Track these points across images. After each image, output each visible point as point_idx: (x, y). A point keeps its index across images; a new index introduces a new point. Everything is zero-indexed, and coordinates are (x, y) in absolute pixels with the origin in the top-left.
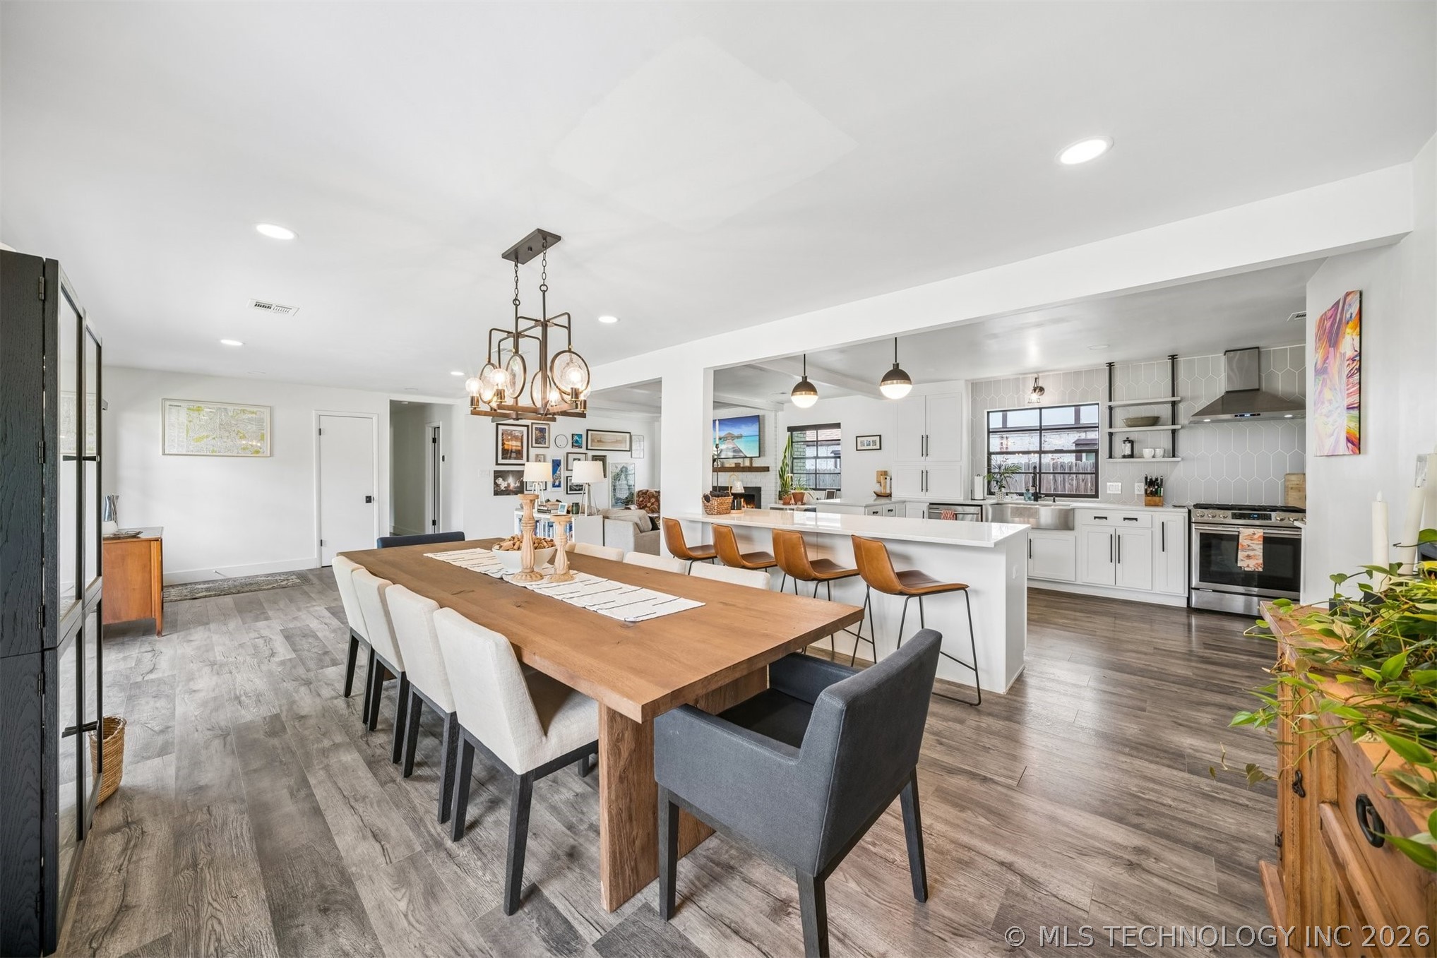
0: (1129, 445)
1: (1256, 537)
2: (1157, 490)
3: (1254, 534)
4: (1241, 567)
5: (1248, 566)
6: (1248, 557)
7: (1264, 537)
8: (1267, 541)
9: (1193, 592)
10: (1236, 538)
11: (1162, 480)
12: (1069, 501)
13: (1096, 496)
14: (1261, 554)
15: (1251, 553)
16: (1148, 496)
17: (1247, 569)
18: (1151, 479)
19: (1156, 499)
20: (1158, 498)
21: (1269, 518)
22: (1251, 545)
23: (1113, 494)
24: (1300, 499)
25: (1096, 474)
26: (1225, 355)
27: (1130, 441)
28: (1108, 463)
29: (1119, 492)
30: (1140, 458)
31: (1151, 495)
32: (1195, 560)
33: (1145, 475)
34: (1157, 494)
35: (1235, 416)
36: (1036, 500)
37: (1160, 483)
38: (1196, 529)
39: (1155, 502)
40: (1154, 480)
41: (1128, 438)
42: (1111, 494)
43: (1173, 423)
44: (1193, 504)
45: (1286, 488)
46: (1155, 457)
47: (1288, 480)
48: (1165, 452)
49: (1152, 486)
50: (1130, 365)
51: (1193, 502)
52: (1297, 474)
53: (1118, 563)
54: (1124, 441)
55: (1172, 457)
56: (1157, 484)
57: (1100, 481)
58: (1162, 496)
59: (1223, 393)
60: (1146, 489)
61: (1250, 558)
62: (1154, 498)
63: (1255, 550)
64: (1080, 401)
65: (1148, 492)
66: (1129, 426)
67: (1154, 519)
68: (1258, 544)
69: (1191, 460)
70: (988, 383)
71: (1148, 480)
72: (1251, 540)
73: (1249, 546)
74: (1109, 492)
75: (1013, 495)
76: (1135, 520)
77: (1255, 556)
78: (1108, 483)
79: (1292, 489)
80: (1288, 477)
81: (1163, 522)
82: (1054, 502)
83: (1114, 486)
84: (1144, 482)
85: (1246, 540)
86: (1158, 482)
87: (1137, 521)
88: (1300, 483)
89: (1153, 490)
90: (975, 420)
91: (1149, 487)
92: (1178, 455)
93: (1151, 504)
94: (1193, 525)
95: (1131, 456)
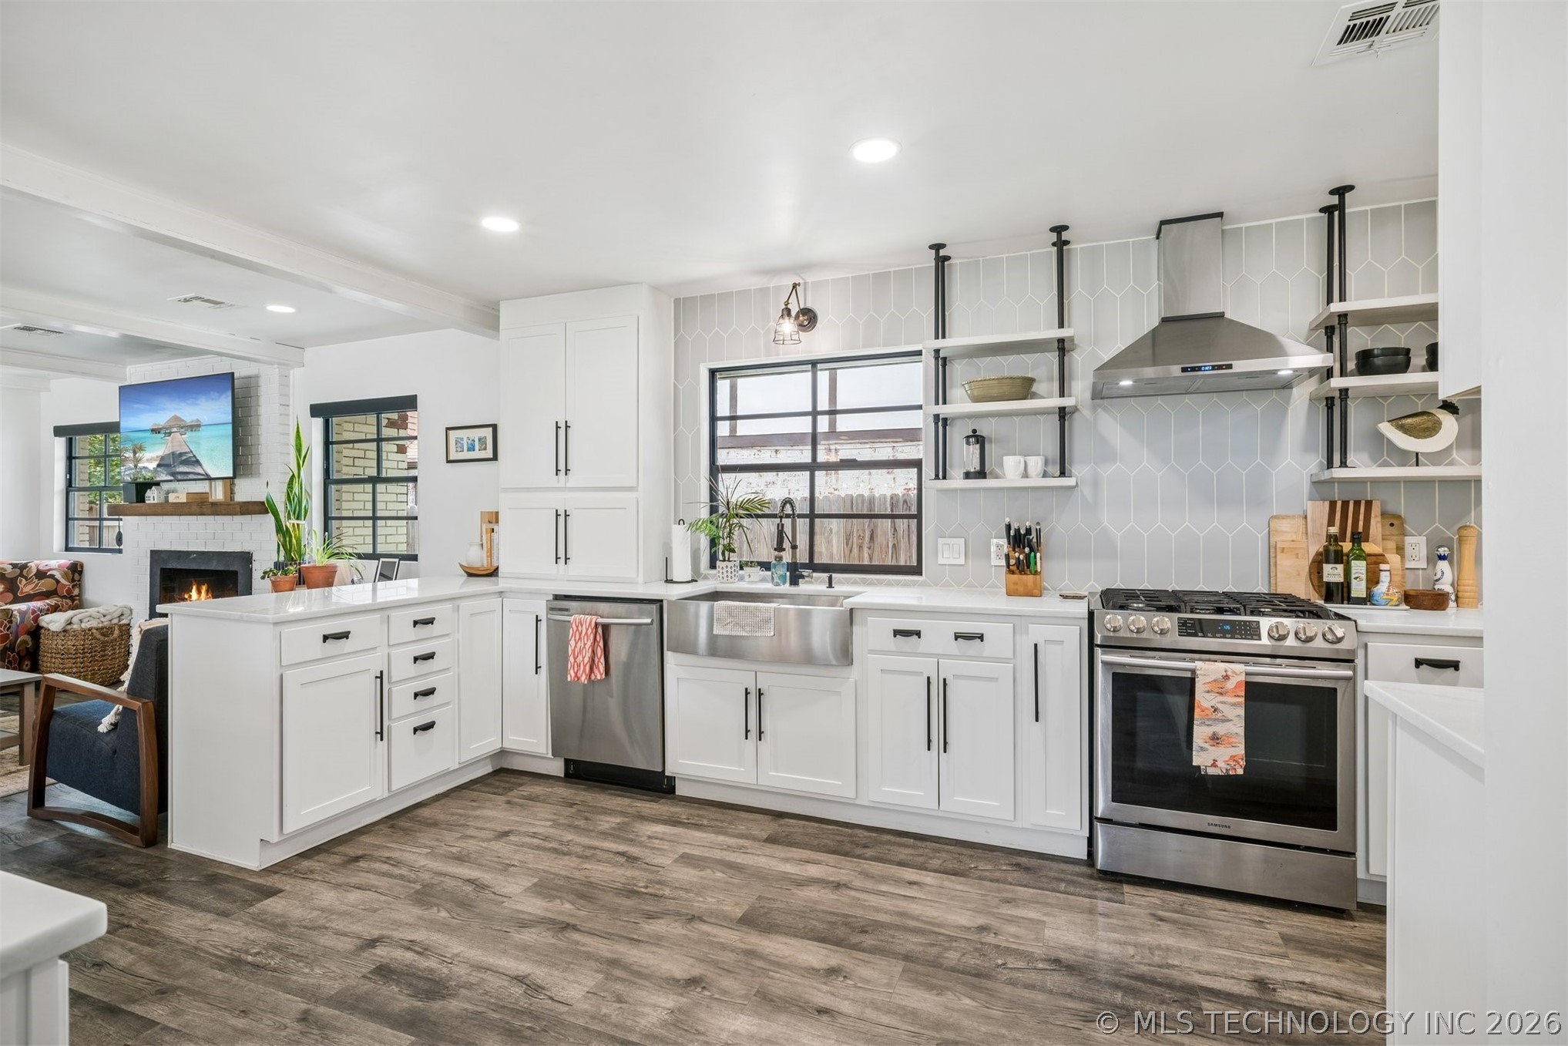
0: (975, 449)
1: (1230, 685)
2: (1027, 557)
3: (1226, 677)
4: (1199, 767)
5: (1214, 765)
6: (1215, 739)
7: (1247, 684)
8: (1255, 692)
9: (1099, 827)
10: (1187, 685)
11: (1039, 532)
12: (855, 583)
13: (917, 570)
14: (1241, 731)
15: (1221, 729)
16: (1013, 572)
17: (1211, 771)
18: (1018, 531)
19: (1029, 579)
20: (1030, 577)
21: (1253, 632)
22: (1220, 706)
23: (949, 565)
24: (1299, 575)
25: (918, 516)
26: (1158, 238)
27: (978, 439)
28: (937, 490)
29: (962, 561)
30: (997, 477)
31: (1018, 568)
32: (1102, 744)
33: (1007, 520)
34: (1028, 567)
35: (1182, 368)
36: (794, 581)
37: (1035, 540)
38: (1105, 663)
39: (1026, 585)
40: (1023, 532)
41: (974, 431)
42: (945, 565)
43: (1062, 394)
44: (1098, 593)
45: (1272, 550)
46: (1026, 475)
47: (1276, 531)
48: (1046, 463)
49: (1019, 547)
50: (981, 259)
51: (1098, 586)
52: (1293, 517)
53: (945, 751)
54: (968, 437)
55: (1059, 476)
56: (1030, 541)
57: (926, 534)
58: (1039, 570)
59: (1156, 323)
60: (1008, 554)
61: (1218, 739)
62: (1024, 577)
63: (1228, 720)
64: (885, 345)
65: (1013, 562)
66: (976, 399)
67: (1018, 637)
68: (1234, 705)
69: (1096, 484)
70: (708, 299)
71: (1012, 533)
72: (1220, 690)
73: (1215, 710)
74: (941, 561)
75: (753, 568)
76: (979, 638)
77: (1228, 735)
78: (939, 539)
79: (1283, 552)
80: (1274, 524)
81: (1036, 645)
82: (830, 586)
83: (951, 546)
84: (1005, 536)
85: (1208, 692)
86: (1031, 537)
87: (982, 641)
88: (1299, 539)
89: (1021, 557)
90: (681, 388)
91: (1014, 550)
92: (1071, 471)
93: (1017, 590)
94: (1098, 651)
95: (981, 474)
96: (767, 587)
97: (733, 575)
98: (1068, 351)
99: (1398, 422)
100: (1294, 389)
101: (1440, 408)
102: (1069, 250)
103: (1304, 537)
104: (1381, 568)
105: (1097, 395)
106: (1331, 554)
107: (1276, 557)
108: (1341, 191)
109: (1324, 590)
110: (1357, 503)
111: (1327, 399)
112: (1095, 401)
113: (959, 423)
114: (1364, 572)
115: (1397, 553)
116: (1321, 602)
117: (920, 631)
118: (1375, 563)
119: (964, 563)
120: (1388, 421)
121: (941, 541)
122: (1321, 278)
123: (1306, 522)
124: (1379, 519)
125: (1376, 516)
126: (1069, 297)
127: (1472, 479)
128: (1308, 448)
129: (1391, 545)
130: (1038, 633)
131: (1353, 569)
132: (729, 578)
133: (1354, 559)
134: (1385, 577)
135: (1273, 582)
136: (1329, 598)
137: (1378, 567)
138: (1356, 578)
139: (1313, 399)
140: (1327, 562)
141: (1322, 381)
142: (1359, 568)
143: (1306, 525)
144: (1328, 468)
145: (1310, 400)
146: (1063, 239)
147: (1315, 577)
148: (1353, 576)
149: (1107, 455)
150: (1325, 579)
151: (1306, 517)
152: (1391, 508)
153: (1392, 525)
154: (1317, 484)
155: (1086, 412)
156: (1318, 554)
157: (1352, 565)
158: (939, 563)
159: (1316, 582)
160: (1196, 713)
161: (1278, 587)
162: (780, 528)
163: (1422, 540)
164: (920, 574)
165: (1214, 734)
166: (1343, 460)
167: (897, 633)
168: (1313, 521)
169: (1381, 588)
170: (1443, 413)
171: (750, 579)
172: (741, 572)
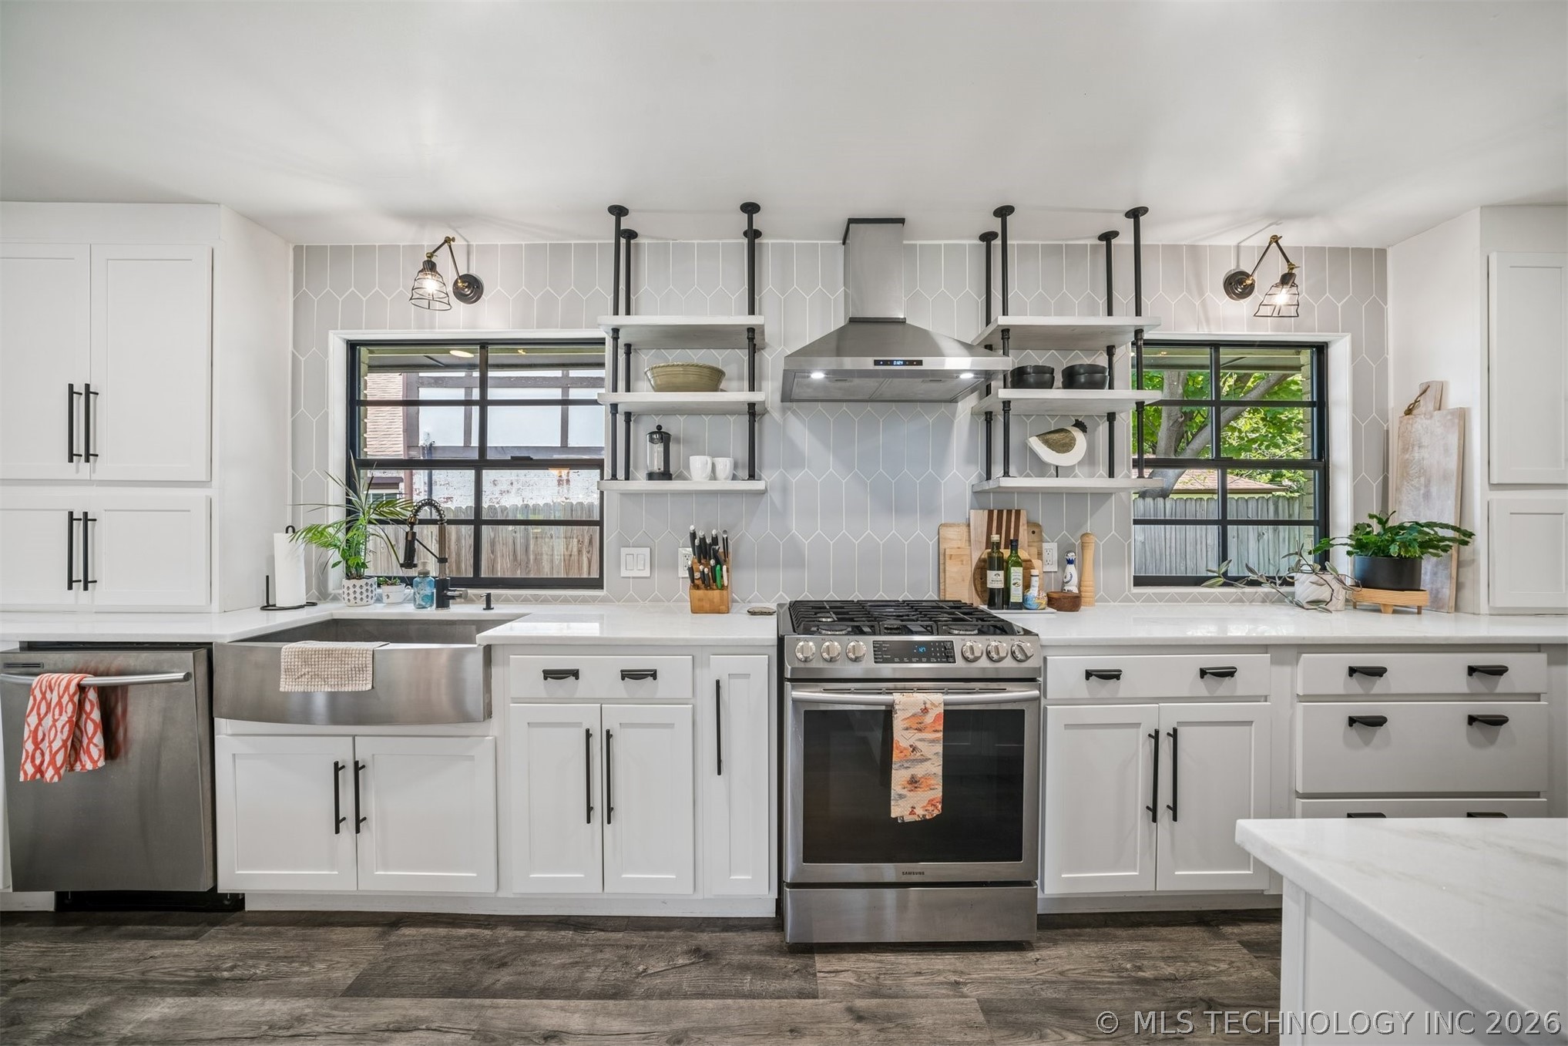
0: (659, 448)
1: (929, 719)
2: (713, 569)
3: (925, 711)
4: (897, 818)
5: (912, 813)
6: (914, 783)
7: (946, 715)
8: (954, 720)
9: (789, 894)
11: (726, 541)
12: (526, 600)
13: (597, 584)
14: (939, 770)
15: (919, 771)
16: (697, 587)
17: (908, 819)
18: (703, 540)
19: (715, 594)
20: (717, 592)
21: (947, 653)
22: (919, 745)
23: (634, 578)
24: (963, 580)
25: (600, 523)
26: (844, 243)
27: (663, 437)
28: (621, 494)
29: (647, 573)
30: (685, 479)
31: (703, 583)
32: (793, 796)
33: (692, 528)
34: (715, 581)
35: (875, 361)
36: (443, 602)
37: (721, 550)
38: (795, 701)
39: (711, 601)
40: (708, 541)
41: (659, 427)
42: (629, 577)
43: (752, 388)
44: (785, 604)
45: (941, 557)
46: (713, 476)
47: (945, 539)
48: (736, 466)
49: (705, 558)
50: (671, 242)
51: (787, 598)
52: (958, 525)
53: (609, 822)
54: (651, 434)
55: (748, 479)
56: (716, 552)
57: (607, 544)
58: (726, 584)
59: (842, 323)
60: (692, 567)
61: (916, 782)
62: (710, 592)
63: (927, 760)
64: (564, 326)
65: (697, 575)
66: (659, 388)
67: (698, 671)
68: (933, 741)
69: (785, 489)
70: (342, 252)
71: (697, 542)
72: (919, 726)
73: (914, 749)
74: (624, 573)
75: (394, 587)
76: (651, 675)
77: (926, 777)
78: (622, 549)
79: (950, 558)
80: (944, 532)
81: (718, 682)
82: (488, 607)
83: (635, 556)
84: (690, 545)
85: (907, 729)
86: (717, 547)
87: (655, 679)
88: (963, 546)
89: (706, 570)
90: (303, 359)
91: (700, 562)
92: (760, 475)
93: (703, 606)
94: (788, 685)
95: (666, 475)
96: (408, 610)
97: (364, 596)
98: (759, 350)
99: (1044, 437)
100: (959, 404)
101: (1074, 426)
102: (760, 244)
103: (967, 544)
104: (1033, 574)
105: (787, 397)
106: (992, 562)
107: (944, 564)
108: (1004, 212)
109: (987, 596)
110: (1009, 512)
111: (986, 413)
112: (785, 403)
113: (645, 418)
114: (1021, 578)
115: (1038, 559)
116: (984, 607)
117: (578, 671)
118: (1027, 565)
119: (649, 575)
120: (1037, 436)
121: (624, 551)
122: (980, 301)
123: (969, 529)
124: (1026, 527)
125: (1023, 525)
126: (760, 293)
127: (1089, 491)
128: (970, 460)
129: (1034, 551)
130: (721, 666)
131: (1012, 575)
132: (358, 600)
133: (1012, 566)
134: (1035, 581)
135: (942, 587)
136: (991, 604)
137: (1030, 572)
138: (1014, 584)
139: (974, 413)
140: (992, 568)
141: (981, 398)
142: (1017, 573)
143: (969, 532)
144: (987, 480)
145: (972, 414)
146: (754, 228)
147: (978, 582)
148: (1012, 582)
149: (795, 460)
150: (989, 585)
151: (969, 525)
152: (1033, 518)
153: (1033, 532)
154: (978, 494)
155: (775, 414)
156: (981, 560)
157: (1012, 571)
158: (622, 575)
159: (979, 588)
160: (894, 755)
161: (947, 593)
162: (409, 538)
163: (1055, 545)
164: (601, 587)
165: (913, 777)
166: (1006, 470)
167: (548, 674)
168: (975, 529)
169: (1034, 592)
170: (1076, 431)
171: (389, 601)
172: (379, 591)
